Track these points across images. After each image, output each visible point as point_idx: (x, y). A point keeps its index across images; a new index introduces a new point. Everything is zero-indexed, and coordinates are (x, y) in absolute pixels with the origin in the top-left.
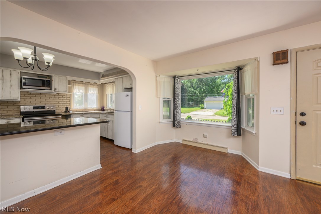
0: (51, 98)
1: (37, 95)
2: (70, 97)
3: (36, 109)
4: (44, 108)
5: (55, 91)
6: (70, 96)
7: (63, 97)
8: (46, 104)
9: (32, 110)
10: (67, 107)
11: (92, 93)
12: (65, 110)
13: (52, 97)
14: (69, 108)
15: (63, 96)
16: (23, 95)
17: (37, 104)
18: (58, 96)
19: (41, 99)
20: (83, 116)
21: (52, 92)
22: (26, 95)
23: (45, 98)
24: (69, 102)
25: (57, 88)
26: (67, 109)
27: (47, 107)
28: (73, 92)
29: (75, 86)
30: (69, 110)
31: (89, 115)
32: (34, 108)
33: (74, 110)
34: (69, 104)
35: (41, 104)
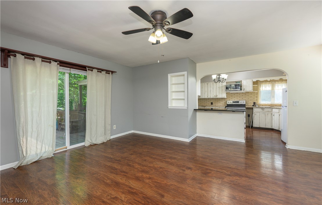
0: (243, 96)
1: (235, 94)
2: (257, 94)
4: (238, 102)
8: (240, 100)
12: (253, 104)
14: (256, 103)
15: (251, 94)
16: (228, 95)
17: (235, 100)
18: (248, 94)
19: (237, 96)
20: (264, 109)
21: (242, 91)
22: (230, 95)
23: (240, 96)
24: (257, 98)
25: (245, 89)
26: (254, 103)
27: (240, 102)
28: (260, 90)
29: (261, 85)
30: (256, 104)
31: (270, 110)
32: (233, 102)
33: (260, 105)
34: (256, 100)
35: (237, 100)
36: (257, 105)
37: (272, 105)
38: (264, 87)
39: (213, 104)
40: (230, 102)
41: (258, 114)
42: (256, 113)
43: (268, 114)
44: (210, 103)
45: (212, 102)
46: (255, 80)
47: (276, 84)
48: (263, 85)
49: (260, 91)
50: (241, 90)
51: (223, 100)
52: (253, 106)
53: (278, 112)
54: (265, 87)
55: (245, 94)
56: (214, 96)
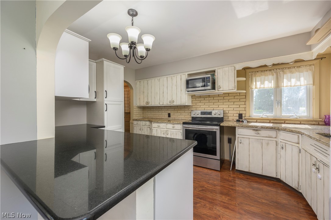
0: (219, 101)
1: (206, 98)
2: (245, 98)
3: (203, 115)
4: (210, 113)
5: (218, 91)
6: (246, 96)
7: (234, 99)
8: (215, 109)
9: (200, 116)
10: (241, 112)
11: (293, 85)
12: (237, 118)
13: (221, 100)
14: (243, 115)
15: (234, 96)
16: (195, 99)
17: (205, 109)
18: (228, 98)
19: (209, 102)
20: (259, 132)
21: (216, 92)
22: (197, 99)
23: (213, 101)
24: (244, 106)
25: (221, 86)
26: (240, 116)
27: (213, 112)
28: (251, 88)
29: (254, 79)
30: (243, 118)
31: (273, 133)
32: (203, 113)
33: (252, 119)
34: (244, 109)
35: (209, 109)
36: (245, 119)
37: (275, 120)
38: (258, 84)
39: (171, 116)
40: (197, 113)
41: (246, 142)
42: (242, 139)
43: (268, 144)
44: (167, 114)
45: (169, 112)
46: (240, 67)
47: (285, 76)
48: (258, 78)
49: (251, 90)
50: (214, 88)
51: (186, 109)
52: (238, 121)
53: (296, 141)
54: (263, 83)
55: (222, 98)
56: (168, 101)
